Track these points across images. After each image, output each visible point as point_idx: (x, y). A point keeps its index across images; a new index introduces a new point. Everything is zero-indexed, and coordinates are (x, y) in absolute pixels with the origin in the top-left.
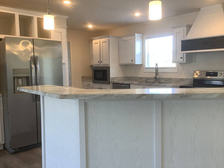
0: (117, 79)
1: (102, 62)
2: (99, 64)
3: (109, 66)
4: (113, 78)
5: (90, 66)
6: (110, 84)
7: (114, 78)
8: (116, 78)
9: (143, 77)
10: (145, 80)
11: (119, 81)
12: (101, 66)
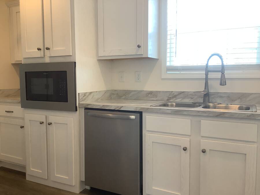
0: (93, 96)
1: (51, 48)
2: (39, 54)
3: (72, 60)
4: (85, 94)
5: (12, 64)
6: (76, 110)
7: (87, 94)
8: (91, 93)
9: (160, 92)
10: (167, 99)
11: (97, 101)
12: (47, 60)
